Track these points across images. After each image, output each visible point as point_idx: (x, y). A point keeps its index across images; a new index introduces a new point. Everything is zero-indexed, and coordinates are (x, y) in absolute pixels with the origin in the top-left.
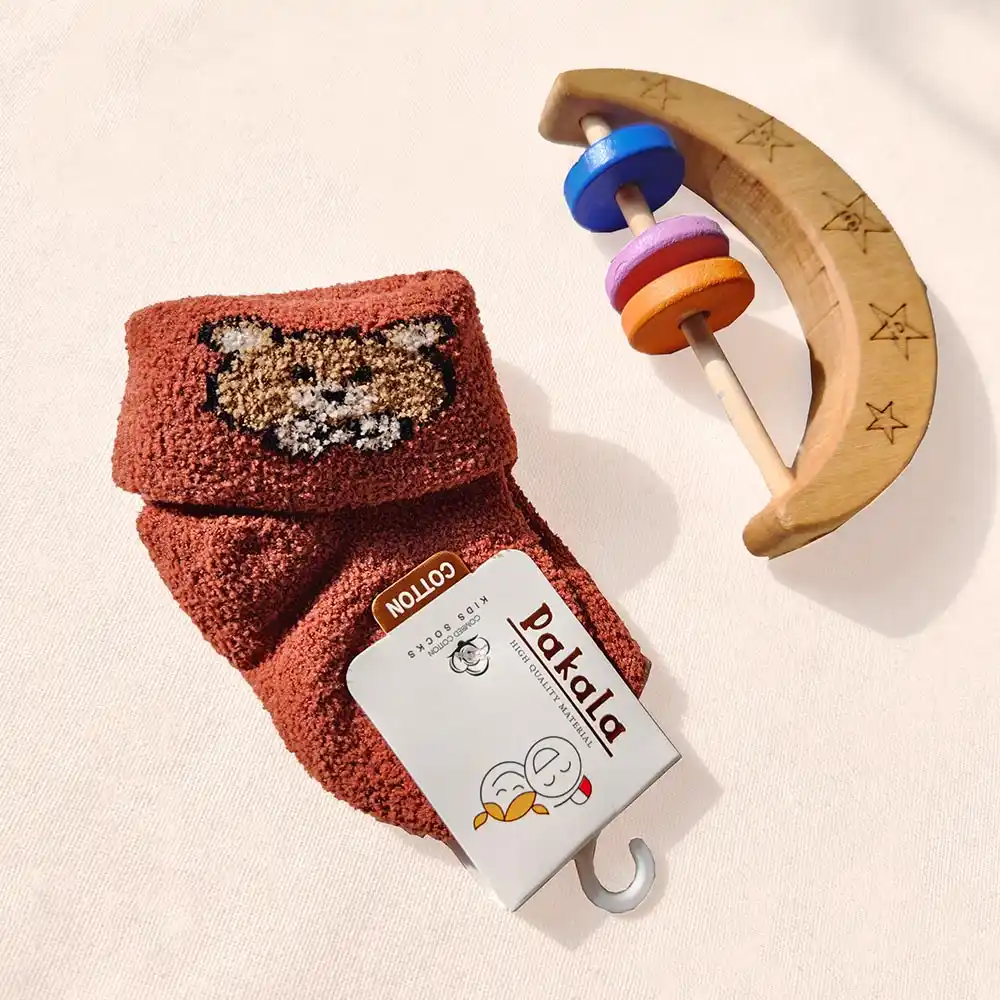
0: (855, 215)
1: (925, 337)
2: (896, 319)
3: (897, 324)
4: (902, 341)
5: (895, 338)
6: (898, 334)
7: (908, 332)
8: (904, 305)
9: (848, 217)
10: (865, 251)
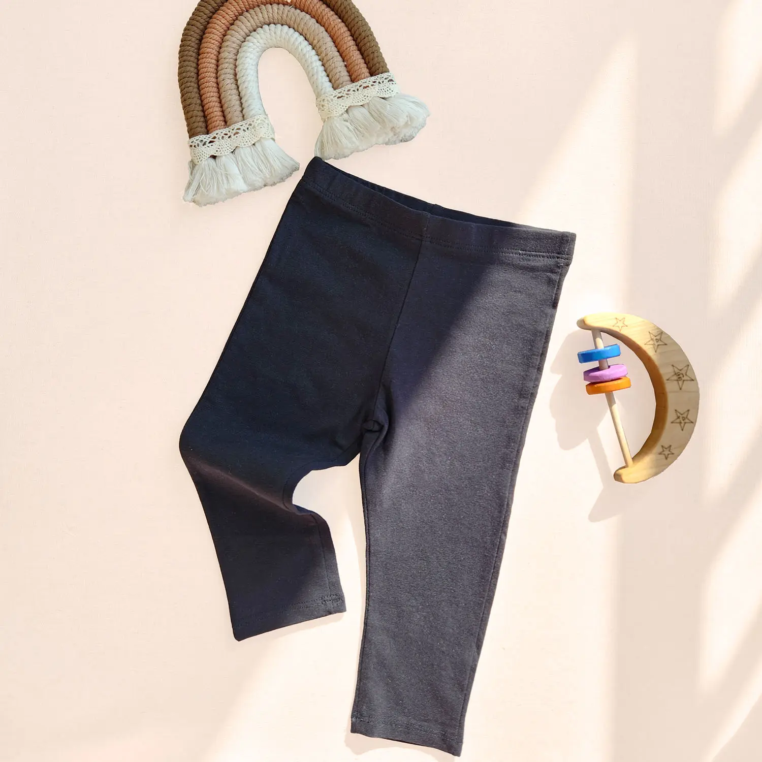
0: (682, 374)
1: (692, 422)
2: (683, 416)
3: (683, 417)
4: (682, 425)
5: (681, 423)
6: (682, 421)
7: (687, 421)
8: (688, 411)
9: (679, 375)
10: (681, 389)
